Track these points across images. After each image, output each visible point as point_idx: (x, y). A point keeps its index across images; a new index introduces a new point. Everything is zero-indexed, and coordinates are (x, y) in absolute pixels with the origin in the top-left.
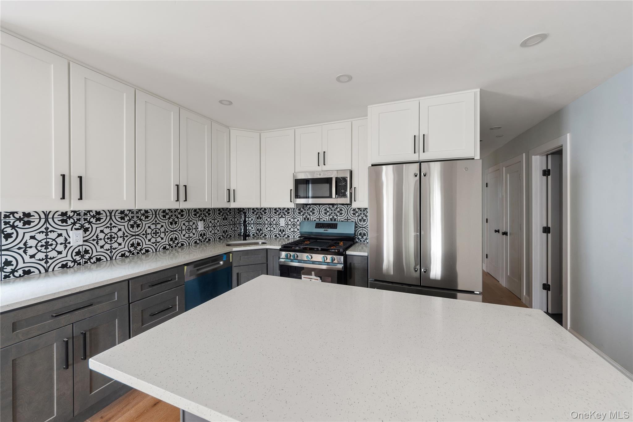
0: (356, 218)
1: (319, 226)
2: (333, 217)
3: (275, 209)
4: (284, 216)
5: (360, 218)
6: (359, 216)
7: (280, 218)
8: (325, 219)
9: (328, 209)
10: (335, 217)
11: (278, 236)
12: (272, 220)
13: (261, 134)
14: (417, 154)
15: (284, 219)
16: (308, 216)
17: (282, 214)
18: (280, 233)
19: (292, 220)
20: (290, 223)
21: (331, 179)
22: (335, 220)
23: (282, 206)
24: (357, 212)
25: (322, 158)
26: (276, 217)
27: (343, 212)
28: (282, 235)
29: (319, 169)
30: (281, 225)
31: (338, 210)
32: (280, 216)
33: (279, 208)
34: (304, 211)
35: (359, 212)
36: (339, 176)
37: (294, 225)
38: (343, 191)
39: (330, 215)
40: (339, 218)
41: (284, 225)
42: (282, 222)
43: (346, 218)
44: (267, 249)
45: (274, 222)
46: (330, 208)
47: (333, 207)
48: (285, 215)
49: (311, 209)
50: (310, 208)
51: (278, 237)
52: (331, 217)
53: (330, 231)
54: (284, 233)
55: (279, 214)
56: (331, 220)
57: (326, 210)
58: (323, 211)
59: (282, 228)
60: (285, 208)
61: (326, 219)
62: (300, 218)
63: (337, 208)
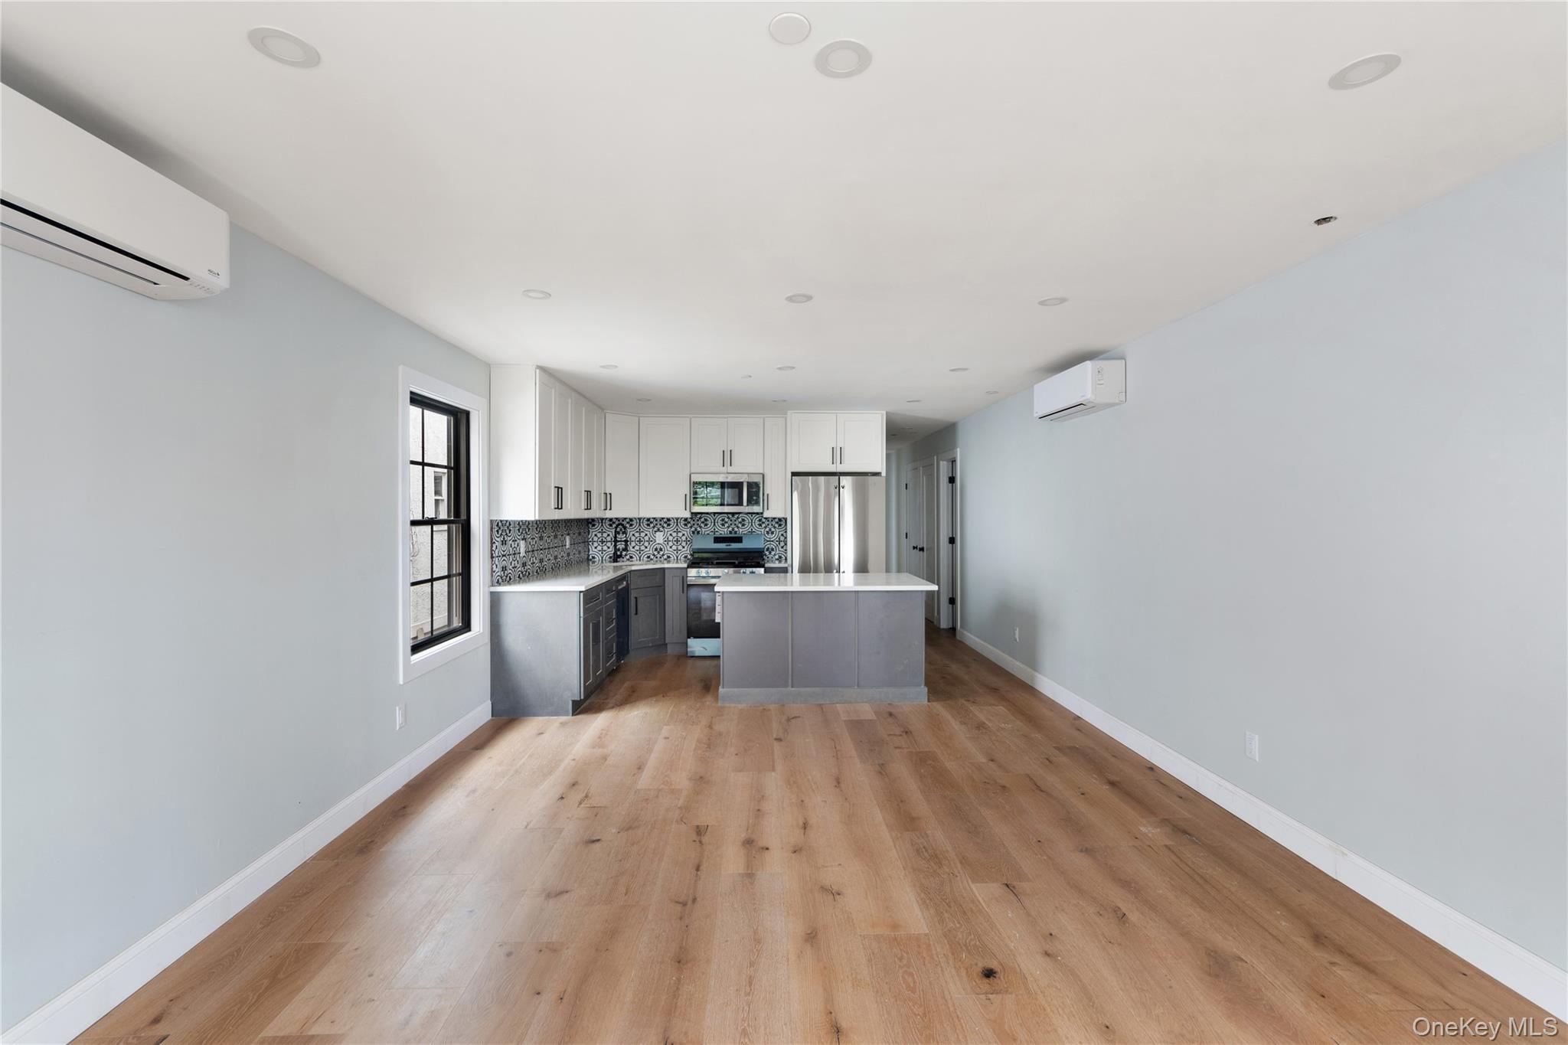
0: (763, 530)
1: (717, 540)
2: (733, 529)
3: (648, 520)
4: (661, 529)
5: (767, 529)
6: (766, 527)
7: (656, 532)
8: (723, 533)
9: (726, 520)
10: (736, 529)
11: (652, 557)
12: (643, 535)
13: (641, 418)
14: (834, 465)
15: (662, 533)
16: (699, 529)
17: (659, 526)
18: (656, 553)
19: (674, 534)
20: (671, 538)
21: (741, 484)
22: (736, 533)
23: (659, 515)
24: (763, 523)
25: (727, 457)
26: (649, 531)
27: (746, 523)
28: (659, 556)
29: (724, 470)
30: (658, 542)
31: (740, 520)
32: (656, 529)
33: (654, 518)
34: (692, 522)
35: (767, 523)
36: (750, 480)
37: (677, 541)
38: (755, 498)
39: (728, 527)
40: (741, 530)
41: (661, 542)
42: (660, 537)
43: (750, 530)
44: (663, 569)
45: (646, 538)
46: (728, 518)
47: (733, 516)
48: (663, 527)
49: (702, 520)
50: (700, 518)
51: (652, 559)
52: (730, 529)
53: (735, 546)
54: (661, 553)
55: (654, 527)
56: (731, 532)
57: (723, 520)
58: (720, 522)
59: (659, 547)
60: (663, 518)
61: (724, 531)
62: (687, 531)
63: (738, 518)
